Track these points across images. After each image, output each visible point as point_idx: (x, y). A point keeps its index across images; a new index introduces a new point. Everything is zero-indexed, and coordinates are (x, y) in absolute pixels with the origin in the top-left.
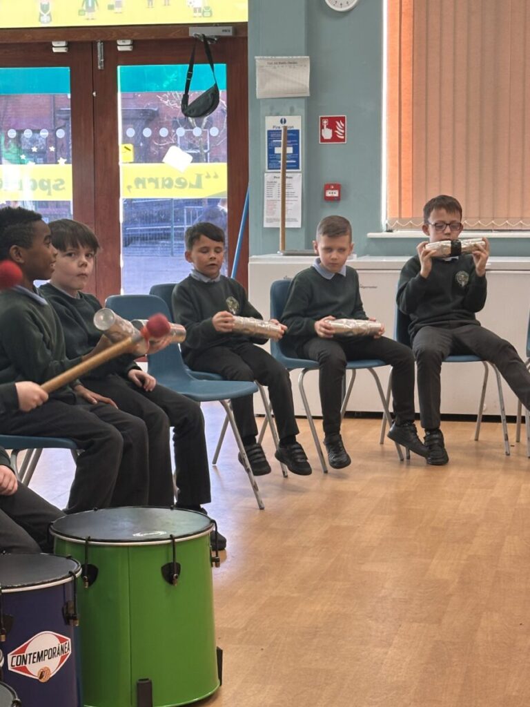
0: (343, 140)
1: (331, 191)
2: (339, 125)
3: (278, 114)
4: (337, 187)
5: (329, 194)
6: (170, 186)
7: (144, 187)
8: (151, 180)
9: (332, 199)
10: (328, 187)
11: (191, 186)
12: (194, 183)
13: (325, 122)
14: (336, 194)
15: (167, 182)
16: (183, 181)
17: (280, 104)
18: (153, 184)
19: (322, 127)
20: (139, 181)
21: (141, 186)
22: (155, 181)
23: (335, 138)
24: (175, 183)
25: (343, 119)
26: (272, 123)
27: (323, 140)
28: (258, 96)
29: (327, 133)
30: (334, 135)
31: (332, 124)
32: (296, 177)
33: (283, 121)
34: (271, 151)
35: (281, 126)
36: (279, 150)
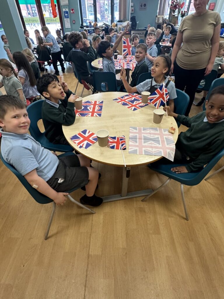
2: (73, 10)
3: (65, 8)
4: (74, 21)
9: (74, 23)
10: (73, 21)
12: (55, 20)
17: (65, 6)
23: (73, 13)
24: (52, 20)
25: (74, 9)
26: (64, 10)
28: (62, 5)
29: (72, 12)
31: (72, 10)
32: (69, 19)
33: (66, 10)
34: (65, 15)
35: (65, 11)
36: (66, 15)
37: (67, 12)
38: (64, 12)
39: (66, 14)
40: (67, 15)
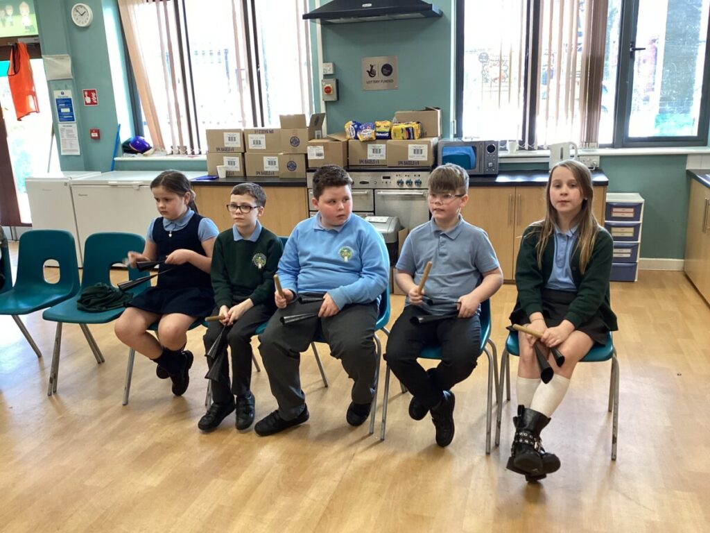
0: (96, 104)
2: (93, 94)
3: (59, 89)
4: (98, 131)
5: (93, 135)
9: (94, 138)
10: (92, 131)
13: (86, 93)
14: (96, 135)
17: (61, 82)
19: (85, 96)
23: (92, 103)
25: (94, 91)
27: (86, 104)
29: (88, 100)
30: (92, 100)
31: (90, 95)
32: (74, 127)
33: (63, 93)
34: (59, 111)
35: (62, 96)
37: (68, 102)
38: (57, 100)
39: (63, 108)
40: (68, 110)
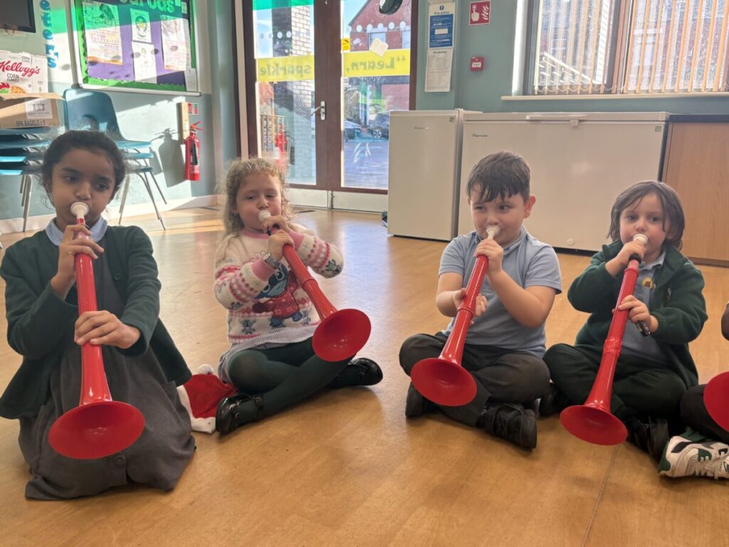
0: (487, 21)
1: (476, 63)
2: (485, 8)
4: (481, 59)
5: (475, 65)
6: (373, 67)
7: (357, 69)
8: (361, 63)
9: (476, 69)
10: (473, 61)
11: (387, 67)
12: (389, 64)
13: (474, 7)
14: (479, 65)
15: (372, 65)
16: (382, 63)
18: (363, 67)
19: (472, 12)
20: (354, 65)
21: (355, 68)
22: (364, 64)
23: (481, 20)
24: (376, 65)
25: (487, 4)
26: (434, 10)
27: (472, 22)
29: (476, 17)
30: (481, 17)
31: (480, 10)
32: (449, 52)
33: (442, 8)
34: (432, 33)
35: (440, 12)
36: (437, 32)
37: (446, 20)
38: (432, 17)
39: (439, 28)
40: (445, 31)
